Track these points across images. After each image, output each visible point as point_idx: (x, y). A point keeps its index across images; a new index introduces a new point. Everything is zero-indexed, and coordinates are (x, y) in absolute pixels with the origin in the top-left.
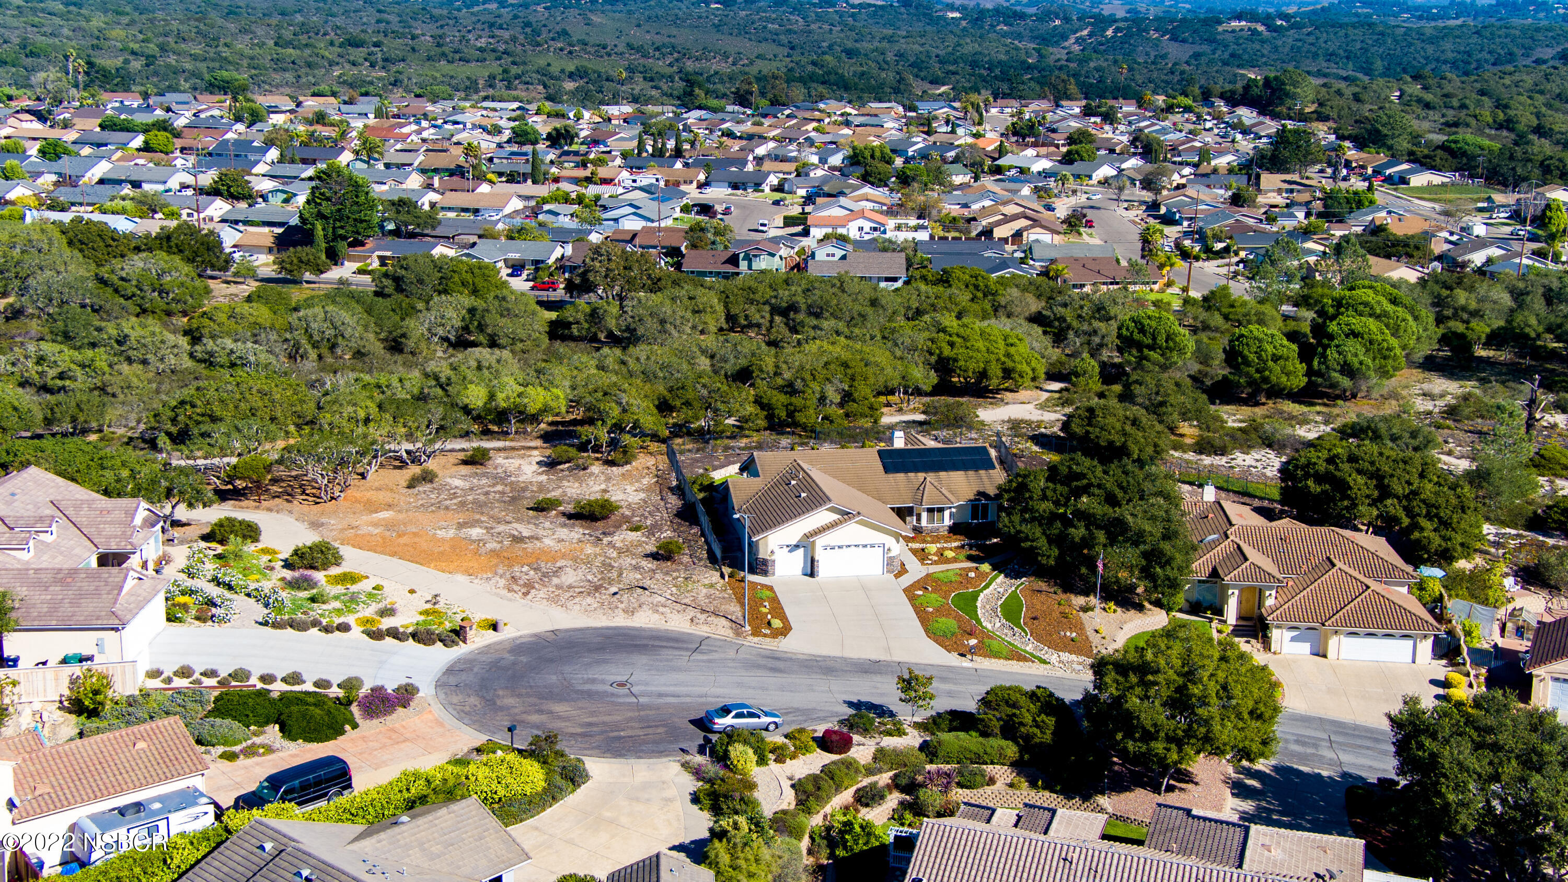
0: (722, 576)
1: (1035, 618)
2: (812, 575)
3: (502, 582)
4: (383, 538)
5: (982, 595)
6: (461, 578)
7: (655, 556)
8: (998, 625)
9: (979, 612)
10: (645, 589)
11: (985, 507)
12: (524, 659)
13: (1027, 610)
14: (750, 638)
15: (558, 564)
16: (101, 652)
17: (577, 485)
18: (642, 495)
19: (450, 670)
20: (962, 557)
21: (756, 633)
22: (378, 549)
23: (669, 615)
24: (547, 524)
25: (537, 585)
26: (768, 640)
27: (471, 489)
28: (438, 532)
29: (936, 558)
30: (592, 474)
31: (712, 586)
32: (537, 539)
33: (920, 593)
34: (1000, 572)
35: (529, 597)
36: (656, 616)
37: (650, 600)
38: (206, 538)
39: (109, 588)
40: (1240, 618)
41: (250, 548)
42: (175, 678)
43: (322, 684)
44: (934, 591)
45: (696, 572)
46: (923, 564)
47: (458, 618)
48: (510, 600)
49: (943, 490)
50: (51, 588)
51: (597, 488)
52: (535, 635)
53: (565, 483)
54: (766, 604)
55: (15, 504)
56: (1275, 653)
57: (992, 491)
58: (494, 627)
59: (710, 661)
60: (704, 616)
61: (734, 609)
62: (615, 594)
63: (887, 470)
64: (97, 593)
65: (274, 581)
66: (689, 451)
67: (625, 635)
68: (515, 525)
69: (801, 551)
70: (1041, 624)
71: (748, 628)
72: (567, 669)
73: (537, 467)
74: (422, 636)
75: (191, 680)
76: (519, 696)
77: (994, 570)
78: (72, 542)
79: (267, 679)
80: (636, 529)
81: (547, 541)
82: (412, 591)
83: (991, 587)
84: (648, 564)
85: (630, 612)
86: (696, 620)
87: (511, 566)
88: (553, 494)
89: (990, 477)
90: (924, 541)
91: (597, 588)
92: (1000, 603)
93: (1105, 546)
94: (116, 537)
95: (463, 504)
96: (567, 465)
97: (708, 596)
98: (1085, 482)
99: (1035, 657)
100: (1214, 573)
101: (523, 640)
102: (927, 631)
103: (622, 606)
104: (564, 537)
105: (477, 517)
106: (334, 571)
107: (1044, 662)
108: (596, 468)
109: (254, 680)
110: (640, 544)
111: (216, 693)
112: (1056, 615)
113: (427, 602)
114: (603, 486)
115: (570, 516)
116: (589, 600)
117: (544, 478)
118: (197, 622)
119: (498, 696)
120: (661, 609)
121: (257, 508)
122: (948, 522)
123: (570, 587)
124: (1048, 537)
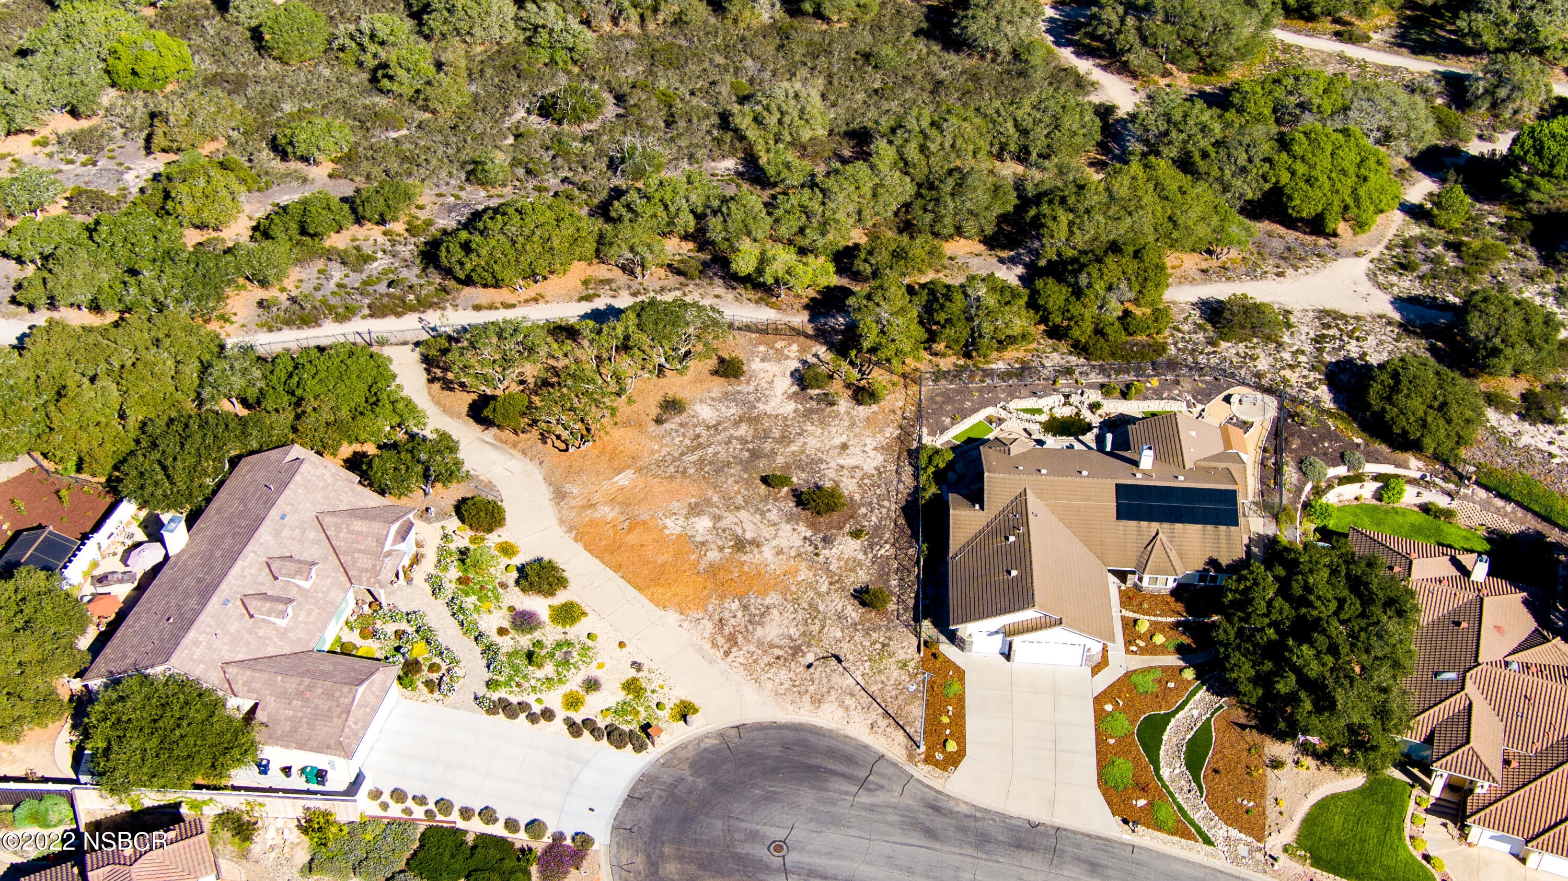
0: (919, 651)
1: (1216, 771)
2: (1008, 657)
3: (708, 627)
4: (616, 533)
5: (1173, 721)
6: (672, 617)
7: (863, 596)
8: (1177, 771)
9: (1163, 747)
10: (840, 661)
11: (1214, 579)
12: (701, 783)
13: (1213, 755)
14: (921, 765)
15: (768, 601)
16: (333, 768)
17: (820, 431)
18: (879, 459)
19: (632, 799)
20: (1172, 649)
21: (929, 759)
22: (607, 557)
23: (852, 713)
24: (773, 515)
25: (740, 639)
26: (938, 771)
27: (715, 427)
28: (669, 522)
29: (1142, 644)
30: (837, 414)
31: (904, 665)
32: (758, 546)
33: (1109, 707)
34: (1203, 684)
35: (730, 659)
36: (840, 713)
37: (840, 681)
38: (461, 508)
39: (339, 710)
40: (1450, 786)
41: (493, 539)
42: (391, 803)
43: (511, 825)
44: (1124, 710)
45: (895, 635)
46: (1127, 651)
47: (655, 698)
48: (712, 662)
49: (1173, 555)
50: (294, 702)
51: (838, 441)
52: (721, 735)
53: (809, 427)
54: (950, 708)
55: (283, 534)
56: (1470, 845)
57: (1224, 561)
58: (684, 717)
59: (872, 808)
60: (883, 723)
61: (916, 713)
62: (809, 666)
63: (1119, 517)
64: (328, 717)
65: (505, 612)
66: (945, 375)
67: (803, 743)
68: (743, 514)
69: (1001, 636)
70: (1221, 783)
71: (923, 748)
72: (736, 808)
73: (788, 381)
74: (615, 736)
75: (403, 806)
76: (681, 858)
77: (1197, 679)
78: (330, 580)
79: (466, 813)
80: (856, 534)
81: (767, 552)
82: (622, 645)
83: (1187, 708)
84: (853, 612)
85: (817, 701)
86: (875, 729)
87: (722, 597)
88: (793, 448)
89: (1229, 536)
90: (1140, 610)
91: (796, 651)
92: (1189, 736)
93: (1310, 712)
94: (367, 571)
95: (701, 462)
96: (817, 391)
97: (897, 684)
98: (1315, 613)
99: (1200, 832)
100: (1429, 740)
101: (709, 742)
102: (1100, 775)
103: (811, 689)
104: (784, 543)
105: (710, 493)
106: (561, 597)
107: (1208, 841)
108: (844, 404)
109: (455, 816)
110: (853, 565)
111: (422, 828)
112: (1241, 769)
113: (634, 663)
114: (844, 439)
115: (800, 499)
116: (783, 675)
117: (790, 407)
118: (424, 690)
119: (662, 856)
120: (850, 702)
121: (514, 446)
122: (1171, 585)
123: (772, 646)
124: (1257, 672)
